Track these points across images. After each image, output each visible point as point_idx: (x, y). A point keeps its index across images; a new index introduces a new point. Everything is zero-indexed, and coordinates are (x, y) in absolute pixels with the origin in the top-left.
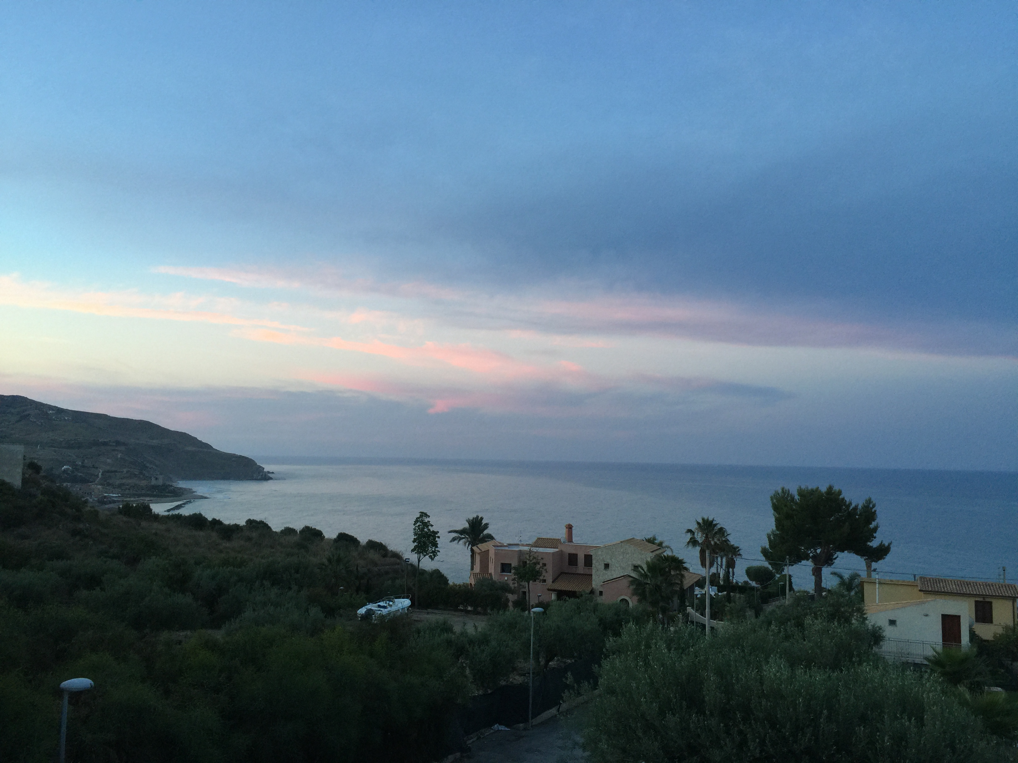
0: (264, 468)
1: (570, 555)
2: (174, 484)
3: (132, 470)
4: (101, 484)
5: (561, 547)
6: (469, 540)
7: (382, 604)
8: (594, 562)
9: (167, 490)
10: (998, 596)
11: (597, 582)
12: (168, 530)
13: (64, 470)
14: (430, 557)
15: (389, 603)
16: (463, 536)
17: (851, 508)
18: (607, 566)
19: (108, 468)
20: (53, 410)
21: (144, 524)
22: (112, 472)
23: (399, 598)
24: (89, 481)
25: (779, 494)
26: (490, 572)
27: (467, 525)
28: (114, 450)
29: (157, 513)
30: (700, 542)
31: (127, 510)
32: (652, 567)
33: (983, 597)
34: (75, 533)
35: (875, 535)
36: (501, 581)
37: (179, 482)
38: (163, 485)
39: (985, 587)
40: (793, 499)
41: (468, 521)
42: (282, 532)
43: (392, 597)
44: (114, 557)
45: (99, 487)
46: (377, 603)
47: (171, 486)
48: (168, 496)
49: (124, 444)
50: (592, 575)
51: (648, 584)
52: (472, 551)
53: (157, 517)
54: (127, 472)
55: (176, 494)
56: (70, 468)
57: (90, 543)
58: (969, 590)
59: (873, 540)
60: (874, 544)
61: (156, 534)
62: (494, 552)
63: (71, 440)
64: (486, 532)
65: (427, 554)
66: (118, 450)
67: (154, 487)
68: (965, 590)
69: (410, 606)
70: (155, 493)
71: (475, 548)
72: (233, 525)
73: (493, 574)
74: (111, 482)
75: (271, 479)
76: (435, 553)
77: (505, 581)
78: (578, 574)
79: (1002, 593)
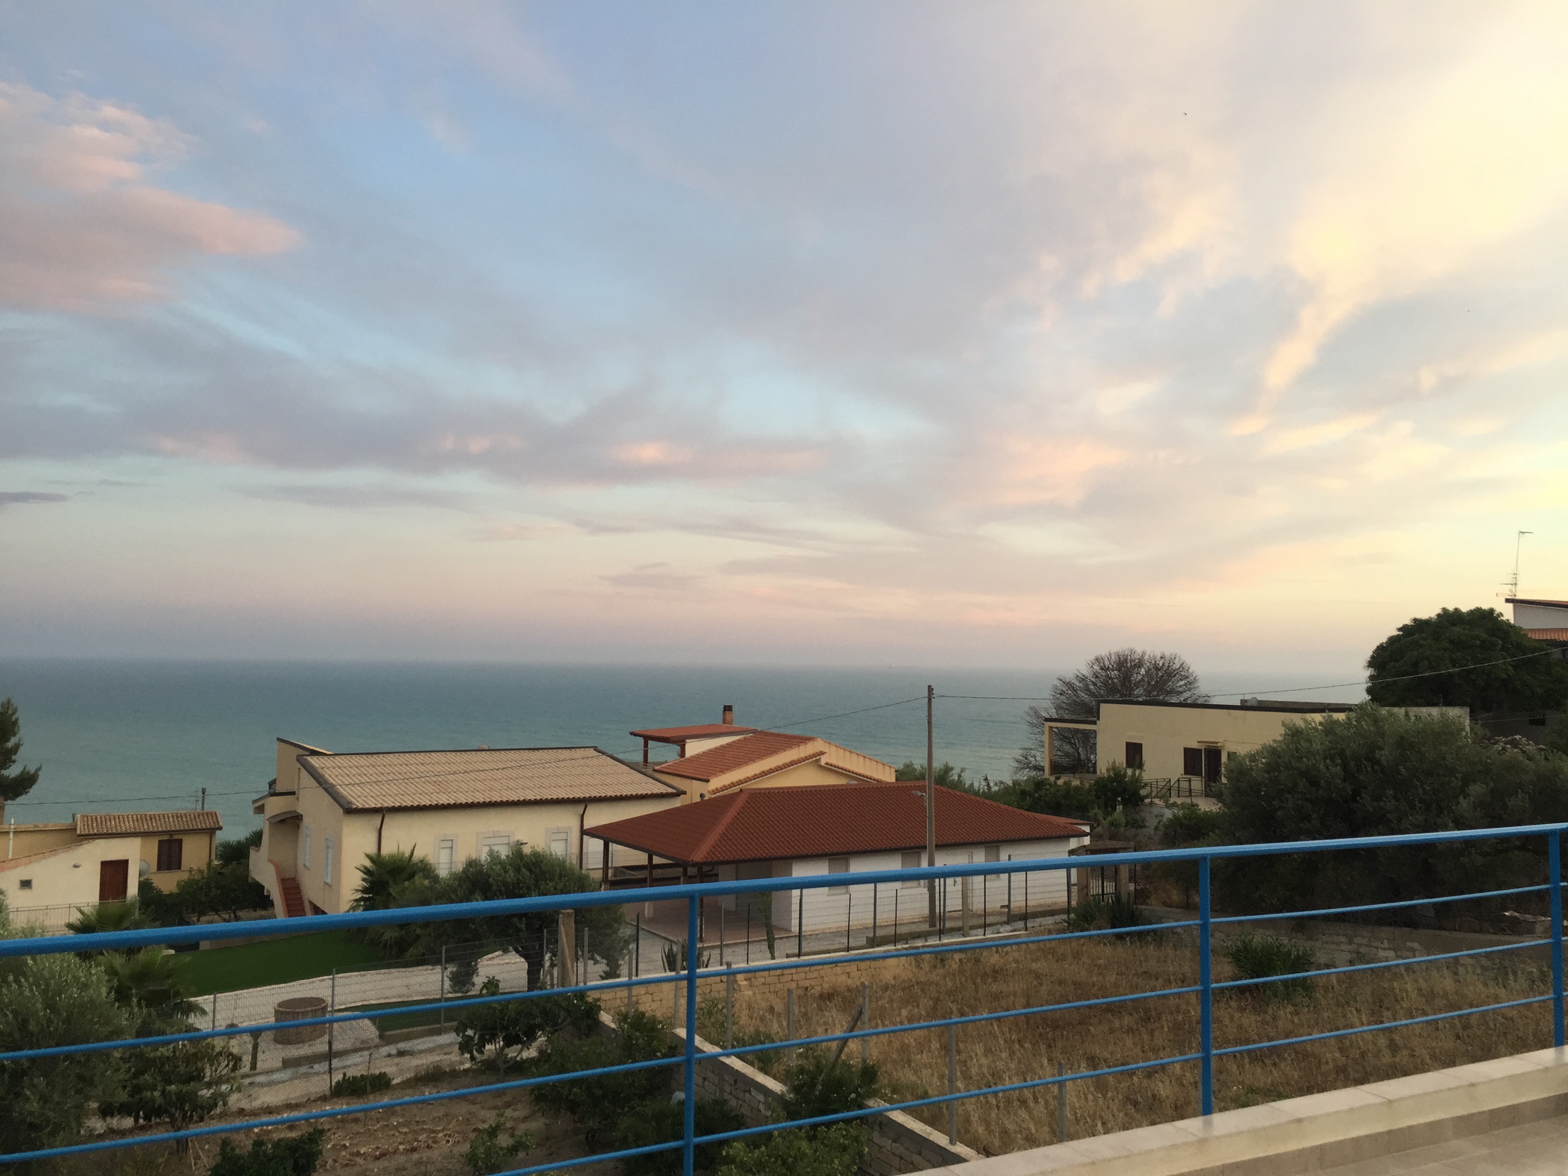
10: (191, 830)
35: (14, 757)
39: (175, 820)
58: (153, 826)
59: (10, 766)
60: (12, 771)
68: (146, 827)
79: (197, 826)
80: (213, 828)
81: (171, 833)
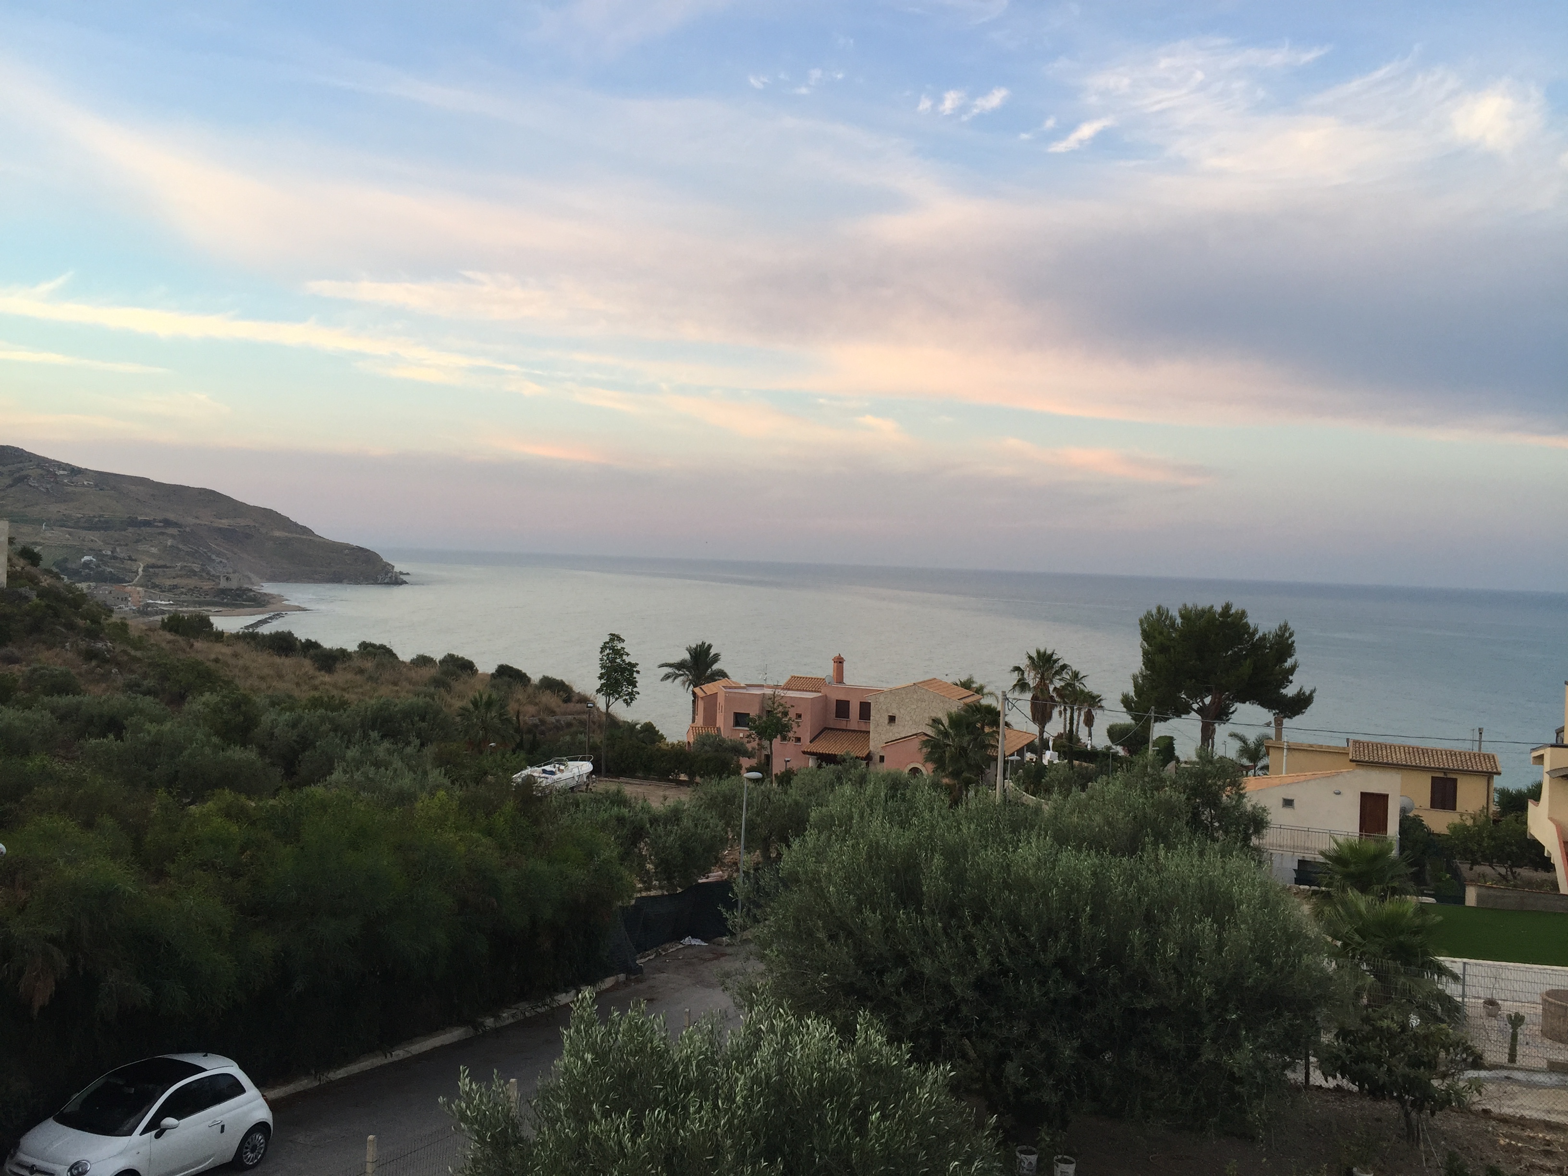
0: (393, 567)
1: (838, 702)
2: (255, 588)
3: (189, 564)
4: (142, 586)
5: (825, 691)
6: (690, 677)
7: (548, 768)
8: (873, 712)
9: (245, 597)
10: (1466, 771)
11: (876, 743)
12: (236, 655)
13: (84, 562)
14: (625, 700)
15: (559, 768)
16: (681, 672)
17: (1257, 637)
18: (892, 719)
19: (152, 561)
20: (64, 470)
21: (198, 645)
22: (159, 567)
23: (576, 760)
24: (122, 581)
25: (1152, 616)
26: (717, 726)
27: (687, 656)
28: (163, 534)
29: (221, 630)
30: (1032, 686)
31: (175, 625)
32: (956, 722)
33: (1445, 773)
34: (90, 655)
35: (1291, 678)
36: (732, 738)
37: (263, 584)
38: (237, 589)
39: (1449, 757)
40: (1173, 624)
41: (689, 650)
42: (413, 662)
43: (565, 758)
44: (148, 692)
45: (139, 589)
46: (541, 766)
47: (251, 590)
48: (244, 606)
49: (176, 525)
50: (869, 732)
51: (950, 745)
52: (694, 694)
53: (219, 636)
54: (182, 568)
55: (258, 602)
56: (94, 560)
57: (113, 671)
58: (1425, 762)
59: (1287, 686)
60: (1290, 691)
61: (217, 660)
62: (724, 695)
63: (94, 517)
64: (715, 667)
65: (621, 697)
66: (168, 535)
67: (223, 592)
68: (1418, 762)
69: (592, 773)
70: (225, 600)
71: (697, 690)
72: (337, 649)
73: (722, 729)
74: (157, 581)
75: (405, 582)
76: (632, 696)
77: (739, 739)
78: (849, 730)
79: (1472, 767)
80: (1490, 773)
81: (1445, 771)
